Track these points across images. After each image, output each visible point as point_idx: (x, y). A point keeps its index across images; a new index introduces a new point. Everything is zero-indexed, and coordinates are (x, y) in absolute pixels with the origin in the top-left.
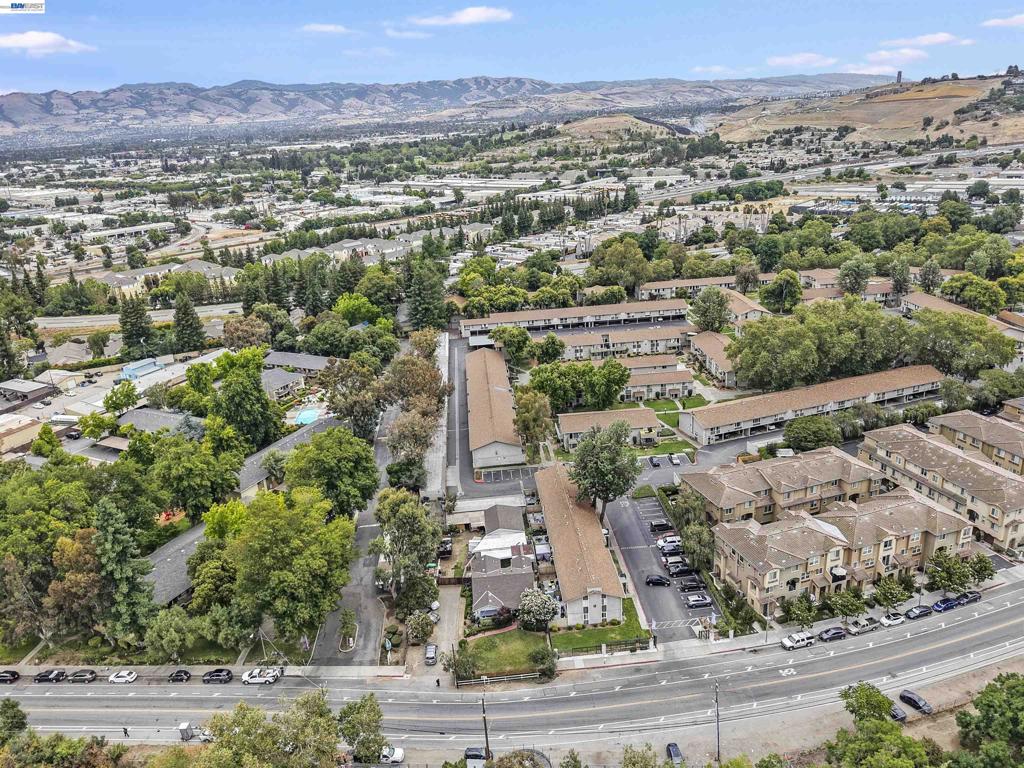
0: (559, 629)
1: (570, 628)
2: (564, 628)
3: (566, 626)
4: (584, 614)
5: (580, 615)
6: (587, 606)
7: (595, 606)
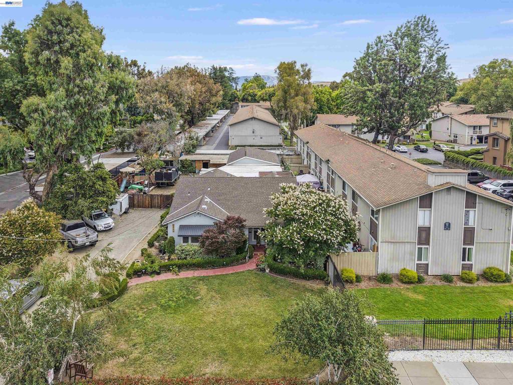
0: (358, 279)
2: (370, 278)
4: (417, 247)
5: (408, 247)
6: (427, 225)
7: (447, 226)
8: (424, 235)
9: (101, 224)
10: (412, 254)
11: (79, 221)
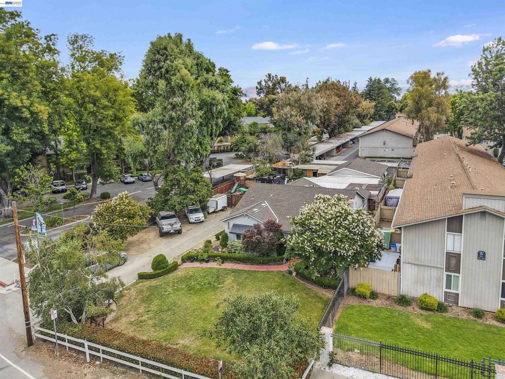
0: (374, 295)
1: (403, 301)
2: (389, 298)
3: (394, 293)
4: (445, 273)
5: (434, 273)
6: (457, 251)
7: (482, 256)
8: (453, 262)
9: (193, 217)
10: (439, 280)
11: (173, 213)
